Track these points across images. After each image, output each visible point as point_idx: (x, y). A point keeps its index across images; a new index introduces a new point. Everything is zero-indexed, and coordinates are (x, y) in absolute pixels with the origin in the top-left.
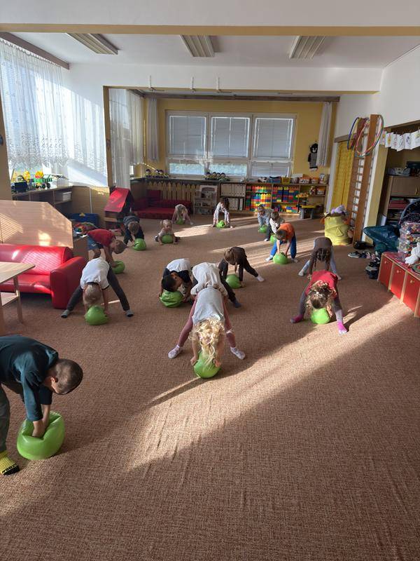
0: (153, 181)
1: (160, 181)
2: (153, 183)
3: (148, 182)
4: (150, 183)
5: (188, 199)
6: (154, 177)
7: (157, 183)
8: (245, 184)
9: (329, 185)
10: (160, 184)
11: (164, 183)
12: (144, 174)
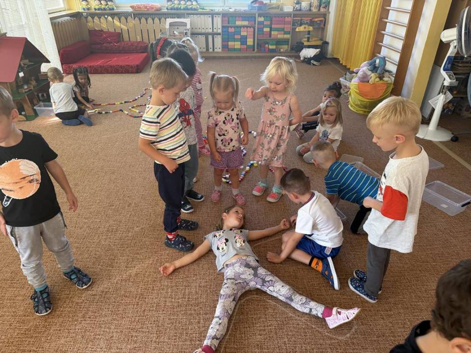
0: (93, 15)
1: (104, 15)
2: (93, 18)
3: (86, 18)
4: (89, 18)
5: (146, 40)
6: (95, 9)
7: (100, 18)
8: (220, 14)
9: (329, 13)
10: (103, 19)
11: (110, 18)
12: (80, 7)
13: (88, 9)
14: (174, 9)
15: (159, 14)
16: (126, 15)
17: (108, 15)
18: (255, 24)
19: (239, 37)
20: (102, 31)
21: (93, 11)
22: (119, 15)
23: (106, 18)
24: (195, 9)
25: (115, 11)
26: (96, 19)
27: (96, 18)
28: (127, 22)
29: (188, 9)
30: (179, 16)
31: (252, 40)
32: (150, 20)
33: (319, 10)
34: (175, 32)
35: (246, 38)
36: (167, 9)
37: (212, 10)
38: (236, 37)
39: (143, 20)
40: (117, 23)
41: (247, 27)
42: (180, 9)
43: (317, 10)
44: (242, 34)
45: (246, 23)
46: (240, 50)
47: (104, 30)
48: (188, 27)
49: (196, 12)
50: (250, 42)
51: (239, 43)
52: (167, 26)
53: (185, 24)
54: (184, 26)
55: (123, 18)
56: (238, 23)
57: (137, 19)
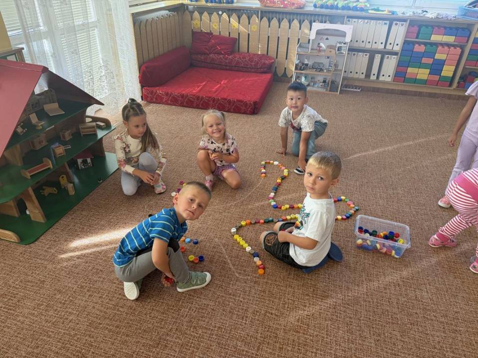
0: (201, 10)
1: (217, 10)
2: (201, 14)
5: (272, 53)
7: (210, 14)
8: (405, 21)
10: (215, 16)
11: (225, 16)
14: (327, 7)
15: (301, 14)
16: (249, 13)
17: (224, 10)
18: (467, 41)
19: (430, 61)
20: (211, 34)
22: (239, 12)
23: (220, 16)
24: (362, 10)
25: (235, 5)
27: (206, 14)
28: (249, 23)
29: (349, 8)
30: (332, 19)
31: (453, 68)
32: (285, 23)
34: (322, 44)
35: (442, 63)
36: (315, 6)
37: (393, 13)
38: (424, 60)
39: (275, 22)
40: (234, 22)
41: (449, 45)
42: (337, 8)
44: (437, 56)
45: (450, 39)
46: (425, 82)
47: (214, 34)
48: (348, 39)
49: (364, 14)
50: (448, 71)
51: (428, 71)
52: (313, 36)
53: (344, 35)
54: (339, 36)
55: (244, 17)
56: (435, 38)
57: (265, 19)
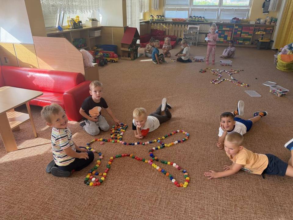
0: (154, 23)
6: (156, 20)
9: (276, 25)
10: (158, 24)
11: (161, 24)
12: (149, 18)
13: (153, 20)
14: (192, 21)
15: (184, 23)
16: (169, 23)
17: (161, 23)
18: (233, 29)
19: (223, 36)
20: (157, 30)
21: (155, 20)
22: (166, 23)
23: (160, 24)
24: (203, 22)
25: (164, 21)
26: (156, 24)
28: (169, 26)
29: (199, 21)
30: (194, 24)
31: (230, 37)
32: (180, 26)
33: (270, 24)
34: (191, 32)
35: (227, 36)
36: (189, 21)
37: (211, 22)
39: (177, 25)
40: (164, 26)
41: (228, 31)
42: (195, 21)
43: (269, 24)
44: (225, 34)
45: (228, 29)
46: (223, 42)
48: (198, 29)
49: (203, 23)
51: (223, 39)
52: (188, 29)
53: (197, 28)
54: (196, 29)
55: (167, 25)
56: (224, 29)
57: (174, 25)
